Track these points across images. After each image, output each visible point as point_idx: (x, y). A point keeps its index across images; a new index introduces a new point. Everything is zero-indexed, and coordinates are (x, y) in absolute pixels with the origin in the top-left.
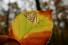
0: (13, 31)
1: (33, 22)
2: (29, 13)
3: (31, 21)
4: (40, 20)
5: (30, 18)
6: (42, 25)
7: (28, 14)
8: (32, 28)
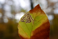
0: (22, 36)
1: (30, 22)
2: (24, 17)
3: (28, 22)
4: (35, 17)
5: (27, 20)
6: (38, 20)
7: (24, 19)
8: (32, 26)
